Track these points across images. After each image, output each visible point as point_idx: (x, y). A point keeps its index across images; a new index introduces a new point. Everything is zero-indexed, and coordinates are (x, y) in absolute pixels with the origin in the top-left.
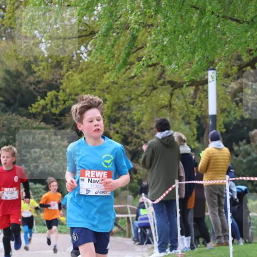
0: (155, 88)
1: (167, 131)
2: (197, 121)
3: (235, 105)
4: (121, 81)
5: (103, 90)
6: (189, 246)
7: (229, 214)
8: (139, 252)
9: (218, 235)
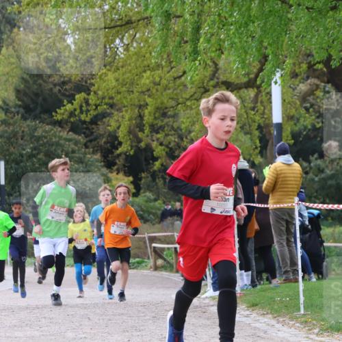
0: (206, 91)
2: (259, 130)
3: (305, 111)
4: (164, 82)
5: (143, 92)
6: (250, 283)
9: (285, 270)
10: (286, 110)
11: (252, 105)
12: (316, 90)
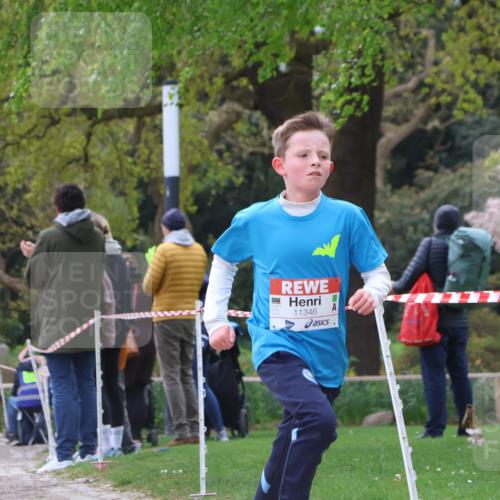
0: (54, 122)
1: (78, 211)
2: (141, 189)
3: (216, 157)
6: (120, 445)
7: (201, 380)
8: (17, 460)
9: (178, 422)
10: (186, 155)
11: (131, 147)
12: (236, 122)
